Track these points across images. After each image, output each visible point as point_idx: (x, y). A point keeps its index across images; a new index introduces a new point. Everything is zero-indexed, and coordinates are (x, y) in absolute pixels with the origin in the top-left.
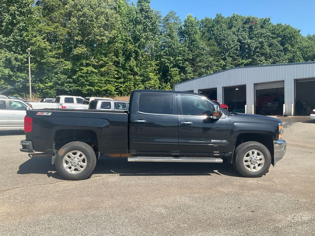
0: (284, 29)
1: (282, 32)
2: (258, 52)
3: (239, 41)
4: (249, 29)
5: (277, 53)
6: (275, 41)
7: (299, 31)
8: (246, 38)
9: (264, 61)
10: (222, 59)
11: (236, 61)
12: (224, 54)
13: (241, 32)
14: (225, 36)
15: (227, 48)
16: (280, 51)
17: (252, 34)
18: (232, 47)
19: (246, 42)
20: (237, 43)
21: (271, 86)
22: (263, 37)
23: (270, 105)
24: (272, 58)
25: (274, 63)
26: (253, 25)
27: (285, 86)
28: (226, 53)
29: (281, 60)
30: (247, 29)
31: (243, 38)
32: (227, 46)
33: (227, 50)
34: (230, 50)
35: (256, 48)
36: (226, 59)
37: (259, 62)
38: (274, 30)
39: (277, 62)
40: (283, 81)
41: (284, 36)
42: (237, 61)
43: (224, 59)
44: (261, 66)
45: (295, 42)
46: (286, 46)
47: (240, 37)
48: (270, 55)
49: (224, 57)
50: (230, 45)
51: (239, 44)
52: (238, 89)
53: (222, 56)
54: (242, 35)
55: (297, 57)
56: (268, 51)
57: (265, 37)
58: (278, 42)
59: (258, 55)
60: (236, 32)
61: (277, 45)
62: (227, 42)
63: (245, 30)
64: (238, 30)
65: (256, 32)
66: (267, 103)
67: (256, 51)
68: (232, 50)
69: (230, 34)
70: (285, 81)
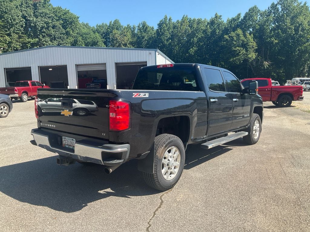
0: (65, 13)
1: (64, 15)
2: (44, 32)
3: (24, 17)
4: (33, 6)
5: (61, 35)
6: (58, 24)
7: (78, 18)
8: (31, 16)
9: (50, 42)
10: (6, 35)
11: (21, 38)
12: (9, 30)
13: (24, 8)
14: (7, 9)
15: (12, 23)
16: (62, 34)
17: (36, 12)
18: (17, 23)
19: (32, 19)
20: (22, 19)
21: (94, 68)
22: (48, 17)
23: (93, 86)
24: (56, 41)
25: (59, 45)
26: (37, 3)
27: (107, 68)
28: (11, 28)
29: (65, 43)
30: (31, 6)
31: (28, 15)
32: (11, 20)
33: (12, 25)
34: (14, 26)
35: (42, 27)
36: (11, 36)
37: (44, 43)
38: (56, 12)
39: (61, 44)
40: (105, 64)
41: (65, 20)
42: (23, 39)
43: (9, 35)
44: (48, 47)
45: (74, 27)
46: (68, 29)
47: (24, 12)
48: (54, 37)
49: (8, 32)
50: (15, 20)
51: (24, 20)
52: (51, 69)
53: (7, 31)
54: (26, 11)
55: (79, 42)
56: (53, 32)
57: (49, 17)
58: (60, 25)
59: (45, 35)
60: (19, 7)
61: (60, 28)
62: (10, 16)
63: (29, 6)
64: (21, 5)
65: (40, 11)
66: (90, 85)
67: (42, 31)
68: (17, 26)
69: (13, 7)
70: (106, 64)
